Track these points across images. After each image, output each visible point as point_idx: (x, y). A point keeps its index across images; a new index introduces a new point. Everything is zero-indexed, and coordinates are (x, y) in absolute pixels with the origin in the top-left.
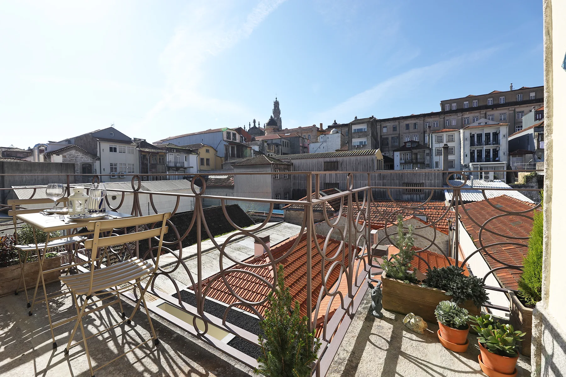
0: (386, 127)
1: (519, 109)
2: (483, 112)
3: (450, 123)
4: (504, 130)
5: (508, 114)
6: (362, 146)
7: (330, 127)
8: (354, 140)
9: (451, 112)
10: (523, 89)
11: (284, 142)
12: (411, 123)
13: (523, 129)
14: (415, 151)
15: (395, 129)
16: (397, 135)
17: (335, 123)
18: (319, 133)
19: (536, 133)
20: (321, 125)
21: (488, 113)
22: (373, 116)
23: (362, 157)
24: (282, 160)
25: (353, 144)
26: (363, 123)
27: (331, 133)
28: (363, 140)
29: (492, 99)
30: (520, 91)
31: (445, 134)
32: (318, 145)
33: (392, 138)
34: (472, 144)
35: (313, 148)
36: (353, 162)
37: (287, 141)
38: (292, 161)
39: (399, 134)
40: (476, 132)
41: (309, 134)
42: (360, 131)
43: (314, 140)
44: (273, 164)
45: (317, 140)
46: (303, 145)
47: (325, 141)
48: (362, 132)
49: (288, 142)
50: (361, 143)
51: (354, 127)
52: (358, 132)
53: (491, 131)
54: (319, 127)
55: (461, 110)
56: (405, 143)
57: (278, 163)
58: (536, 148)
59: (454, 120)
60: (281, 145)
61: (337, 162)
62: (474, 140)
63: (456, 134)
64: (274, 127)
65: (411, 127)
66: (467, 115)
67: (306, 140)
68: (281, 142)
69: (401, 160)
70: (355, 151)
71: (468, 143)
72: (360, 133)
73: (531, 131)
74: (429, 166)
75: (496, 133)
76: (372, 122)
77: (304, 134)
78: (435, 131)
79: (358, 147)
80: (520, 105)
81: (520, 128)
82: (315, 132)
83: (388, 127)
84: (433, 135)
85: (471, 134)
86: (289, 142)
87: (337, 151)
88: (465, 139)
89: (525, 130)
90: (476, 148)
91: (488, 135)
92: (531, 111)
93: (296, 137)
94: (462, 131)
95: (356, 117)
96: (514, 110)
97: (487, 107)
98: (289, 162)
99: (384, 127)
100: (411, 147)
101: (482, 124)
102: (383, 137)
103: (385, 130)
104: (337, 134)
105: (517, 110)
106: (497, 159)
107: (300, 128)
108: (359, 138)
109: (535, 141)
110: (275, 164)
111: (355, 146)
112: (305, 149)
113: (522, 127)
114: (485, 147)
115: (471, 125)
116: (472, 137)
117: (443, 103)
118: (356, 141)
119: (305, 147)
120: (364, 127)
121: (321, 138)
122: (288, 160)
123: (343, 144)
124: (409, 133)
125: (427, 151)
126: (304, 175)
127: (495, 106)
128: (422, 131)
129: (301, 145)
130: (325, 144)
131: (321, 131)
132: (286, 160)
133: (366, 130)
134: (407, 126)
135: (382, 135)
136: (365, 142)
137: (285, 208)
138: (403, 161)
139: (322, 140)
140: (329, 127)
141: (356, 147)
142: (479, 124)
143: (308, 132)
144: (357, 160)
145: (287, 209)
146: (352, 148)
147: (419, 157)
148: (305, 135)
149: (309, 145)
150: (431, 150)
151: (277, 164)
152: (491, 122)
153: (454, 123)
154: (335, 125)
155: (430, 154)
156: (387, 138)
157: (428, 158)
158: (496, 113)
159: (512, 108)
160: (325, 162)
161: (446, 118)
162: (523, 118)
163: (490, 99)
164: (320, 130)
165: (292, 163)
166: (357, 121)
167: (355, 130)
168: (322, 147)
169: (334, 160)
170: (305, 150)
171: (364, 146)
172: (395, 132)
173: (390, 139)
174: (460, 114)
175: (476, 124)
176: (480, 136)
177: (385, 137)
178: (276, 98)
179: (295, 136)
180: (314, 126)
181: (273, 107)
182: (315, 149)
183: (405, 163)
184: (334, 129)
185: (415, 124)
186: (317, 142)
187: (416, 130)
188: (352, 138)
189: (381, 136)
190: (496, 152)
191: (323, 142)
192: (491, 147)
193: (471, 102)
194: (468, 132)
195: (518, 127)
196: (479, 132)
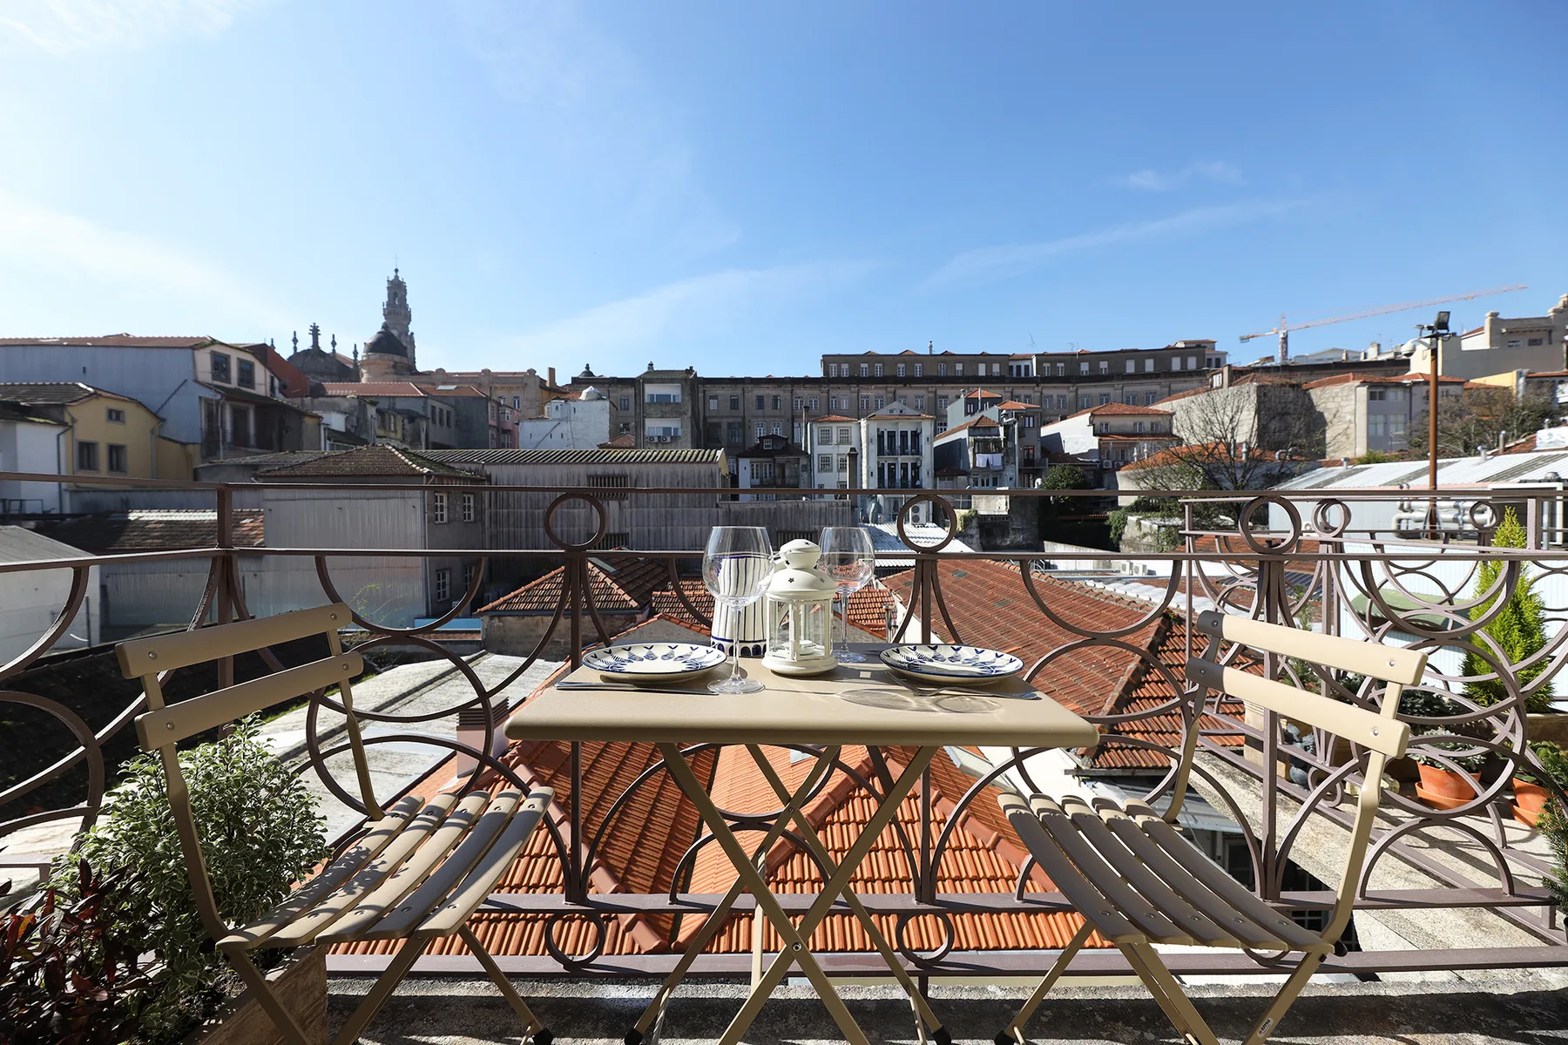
0: (715, 397)
1: (943, 390)
2: (891, 388)
3: (838, 403)
4: (927, 429)
5: (926, 397)
6: (669, 440)
7: (578, 383)
8: (649, 423)
9: (839, 380)
10: (945, 354)
11: (437, 411)
12: (768, 396)
13: (949, 428)
14: (780, 459)
15: (734, 404)
16: (740, 420)
17: (588, 373)
18: (545, 393)
19: (972, 439)
20: (552, 371)
21: (899, 392)
22: (691, 368)
23: (686, 468)
24: (452, 465)
25: (647, 434)
26: (672, 381)
27: (583, 397)
28: (672, 423)
29: (903, 365)
30: (943, 357)
31: (834, 426)
32: (544, 427)
33: (730, 425)
34: (881, 452)
35: (531, 434)
36: (665, 476)
37: (445, 408)
38: (489, 470)
39: (744, 417)
40: (887, 427)
41: (516, 393)
42: (663, 400)
43: (532, 413)
44: (428, 475)
45: (543, 412)
46: (498, 421)
47: (567, 419)
48: (670, 403)
49: (448, 412)
50: (666, 430)
51: (651, 390)
52: (660, 404)
53: (908, 427)
54: (545, 376)
55: (855, 380)
56: (760, 438)
57: (442, 472)
58: (971, 466)
59: (844, 397)
60: (425, 417)
61: (623, 477)
62: (886, 444)
63: (853, 426)
64: (397, 358)
65: (768, 402)
66: (871, 392)
67: (508, 411)
68: (425, 407)
69: (753, 477)
70: (650, 452)
71: (874, 447)
72: (664, 406)
73: (964, 434)
74: (810, 493)
75: (916, 432)
76: (690, 381)
77: (500, 393)
78: (815, 419)
79: (661, 442)
80: (943, 383)
81: (943, 427)
82: (533, 391)
83: (720, 398)
84: (814, 426)
85: (878, 430)
86: (450, 409)
87: (601, 446)
88: (869, 441)
89: (954, 431)
90: (887, 460)
91: (904, 434)
92: (958, 397)
93: (476, 399)
94: (863, 422)
95: (651, 365)
96: (935, 392)
97: (895, 380)
98: (476, 471)
99: (711, 397)
100: (773, 450)
101: (895, 413)
102: (709, 420)
103: (713, 405)
104: (600, 403)
105: (940, 392)
106: (918, 483)
107: (486, 372)
108: (662, 417)
109: (970, 453)
110: (436, 476)
111: (652, 438)
112: (506, 435)
113: (946, 424)
114: (901, 459)
115: (878, 413)
116: (880, 436)
117: (827, 360)
118: (654, 426)
119: (506, 432)
120: (673, 391)
121: (553, 408)
122: (473, 467)
123: (617, 430)
124: (764, 417)
125: (803, 461)
126: (527, 513)
127: (909, 381)
128: (789, 415)
129: (492, 422)
130: (564, 427)
131: (550, 390)
132: (467, 466)
133: (679, 400)
134: (760, 399)
135: (707, 414)
136: (676, 430)
137: (486, 611)
138: (757, 482)
139: (557, 415)
140: (574, 379)
141: (656, 440)
142: (891, 411)
143: (510, 389)
144: (674, 474)
145: (493, 613)
146: (644, 441)
147: (787, 472)
148: (505, 396)
149: (518, 424)
150: (810, 457)
151: (441, 478)
152: (908, 411)
153: (844, 406)
154: (586, 379)
155: (808, 468)
156: (718, 425)
157: (805, 475)
158: (910, 392)
159: (932, 387)
160: (589, 477)
161: (833, 393)
162: (949, 408)
163: (901, 366)
164: (548, 385)
165: (486, 476)
166: (653, 376)
167: (652, 396)
168: (556, 434)
169: (616, 473)
170: (506, 439)
171: (675, 438)
172: (734, 412)
173: (724, 426)
174: (854, 388)
175: (884, 412)
176: (892, 435)
177: (714, 420)
178: (397, 270)
179: (473, 394)
180: (532, 372)
181: (384, 297)
182: (536, 439)
183: (758, 489)
184: (591, 388)
185: (775, 399)
186: (542, 418)
187: (777, 412)
188: (644, 417)
189: (705, 418)
190: (916, 467)
191: (560, 421)
192: (908, 459)
193: (871, 366)
194: (874, 426)
195: (940, 425)
196: (891, 429)
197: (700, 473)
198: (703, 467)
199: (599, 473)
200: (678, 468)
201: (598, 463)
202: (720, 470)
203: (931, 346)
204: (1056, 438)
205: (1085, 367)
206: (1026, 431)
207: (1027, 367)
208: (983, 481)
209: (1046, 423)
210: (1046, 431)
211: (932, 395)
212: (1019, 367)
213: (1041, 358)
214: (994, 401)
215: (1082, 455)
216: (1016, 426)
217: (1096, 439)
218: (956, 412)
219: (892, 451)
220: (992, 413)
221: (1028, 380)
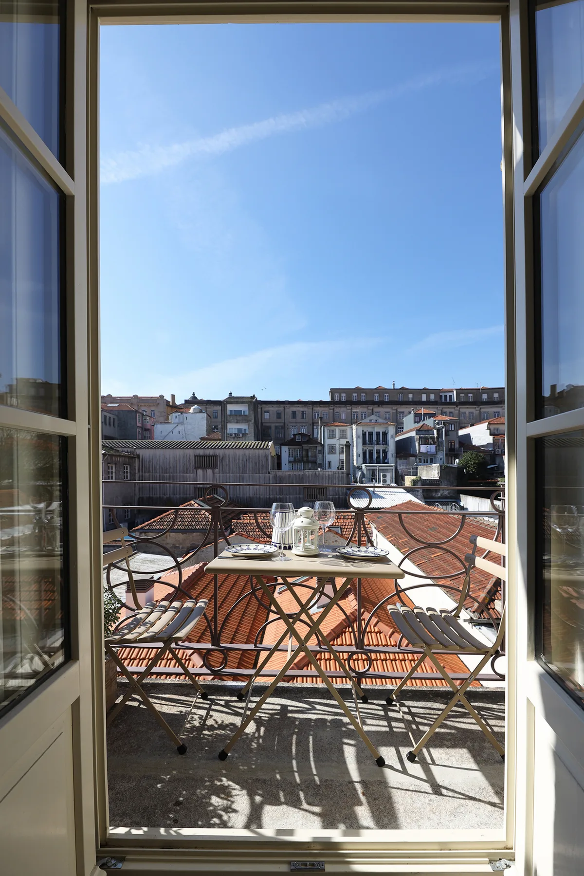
0: (268, 412)
1: (401, 409)
2: (371, 407)
3: (340, 416)
4: (391, 431)
5: (391, 412)
6: (241, 435)
7: (189, 403)
8: (229, 426)
9: (341, 403)
10: (402, 389)
11: (108, 418)
12: (299, 411)
13: (405, 430)
14: (305, 446)
15: (279, 415)
16: (282, 424)
17: (194, 397)
18: (169, 409)
19: (418, 437)
20: (173, 396)
21: (375, 410)
22: (254, 395)
23: (251, 451)
24: (117, 449)
25: (228, 432)
26: (243, 403)
27: (191, 410)
28: (243, 426)
29: (378, 395)
30: (401, 390)
31: (337, 429)
32: (167, 428)
33: (276, 427)
34: (364, 443)
35: (161, 432)
36: (239, 457)
37: (112, 416)
38: (138, 451)
39: (284, 423)
40: (368, 429)
41: (153, 408)
42: (238, 413)
43: (162, 419)
44: (105, 455)
45: (168, 419)
46: (142, 424)
47: (182, 423)
48: (241, 415)
49: (114, 419)
50: (240, 430)
51: (230, 407)
52: (236, 415)
53: (381, 430)
54: (169, 399)
55: (350, 403)
56: (294, 435)
57: (112, 452)
58: (418, 452)
59: (343, 412)
61: (215, 457)
62: (367, 439)
63: (348, 429)
65: (299, 415)
66: (359, 410)
67: (148, 418)
69: (289, 456)
70: (231, 443)
71: (361, 441)
72: (238, 417)
73: (413, 434)
74: (321, 466)
75: (385, 432)
76: (254, 403)
77: (143, 408)
78: (325, 424)
79: (236, 436)
80: (401, 405)
81: (401, 430)
82: (162, 407)
83: (270, 412)
84: (326, 429)
85: (363, 431)
86: (115, 417)
87: (202, 439)
88: (358, 437)
89: (408, 432)
90: (368, 448)
91: (378, 434)
92: (410, 413)
93: (130, 411)
94: (354, 427)
95: (231, 393)
96: (397, 410)
97: (373, 403)
98: (131, 452)
99: (265, 412)
100: (301, 441)
101: (373, 421)
102: (264, 424)
103: (266, 416)
104: (201, 414)
105: (399, 410)
106: (386, 461)
107: (136, 397)
108: (237, 423)
109: (417, 444)
110: (108, 455)
111: (231, 435)
112: (147, 432)
113: (403, 428)
114: (376, 447)
115: (363, 421)
116: (364, 434)
117: (333, 391)
118: (232, 428)
119: (148, 430)
120: (243, 408)
121: (174, 417)
122: (129, 450)
123: (211, 430)
124: (296, 423)
125: (319, 448)
126: (160, 475)
127: (381, 403)
128: (311, 422)
129: (139, 425)
130: (180, 428)
131: (172, 407)
132: (126, 450)
133: (247, 413)
134: (294, 413)
135: (263, 421)
136: (245, 430)
137: (138, 529)
138: (292, 459)
139: (177, 421)
140: (186, 401)
141: (234, 435)
142: (370, 420)
143: (150, 406)
144: (244, 455)
145: (141, 531)
146: (226, 436)
147: (310, 454)
148: (147, 410)
149: (153, 426)
150: (323, 446)
151: (111, 456)
152: (380, 421)
153: (343, 416)
154: (193, 401)
155: (322, 452)
156: (270, 427)
157: (320, 456)
158: (382, 410)
159: (395, 407)
160: (195, 456)
161: (336, 410)
162: (404, 419)
163: (377, 395)
164: (171, 404)
165: (137, 455)
166: (232, 400)
167: (231, 411)
168: (176, 431)
169: (211, 454)
170: (147, 434)
171: (244, 435)
172: (279, 420)
173: (273, 428)
174: (349, 407)
175: (367, 421)
176: (371, 434)
177: (267, 425)
179: (128, 409)
180: (162, 397)
182: (164, 434)
183: (294, 462)
184: (196, 406)
185: (303, 413)
186: (168, 423)
187: (303, 420)
188: (227, 423)
189: (262, 423)
190: (385, 452)
191: (178, 424)
192: (381, 448)
193: (359, 395)
194: (360, 429)
195: (399, 428)
196: (370, 430)
197: (259, 454)
198: (261, 451)
199: (201, 454)
200: (247, 452)
201: (201, 448)
202: (271, 453)
203: (394, 384)
204: (468, 436)
205: (485, 396)
206: (450, 433)
207: (450, 396)
208: (424, 460)
209: (462, 428)
210: (461, 432)
211: (395, 411)
212: (446, 396)
213: (459, 391)
214: (431, 415)
215: (483, 446)
216: (444, 430)
217: (491, 437)
218: (409, 422)
219: (371, 443)
220: (430, 422)
221: (451, 403)
